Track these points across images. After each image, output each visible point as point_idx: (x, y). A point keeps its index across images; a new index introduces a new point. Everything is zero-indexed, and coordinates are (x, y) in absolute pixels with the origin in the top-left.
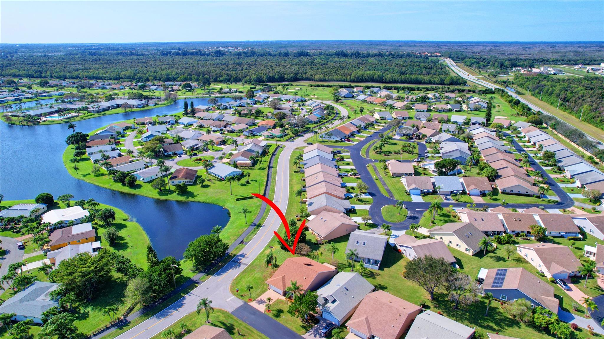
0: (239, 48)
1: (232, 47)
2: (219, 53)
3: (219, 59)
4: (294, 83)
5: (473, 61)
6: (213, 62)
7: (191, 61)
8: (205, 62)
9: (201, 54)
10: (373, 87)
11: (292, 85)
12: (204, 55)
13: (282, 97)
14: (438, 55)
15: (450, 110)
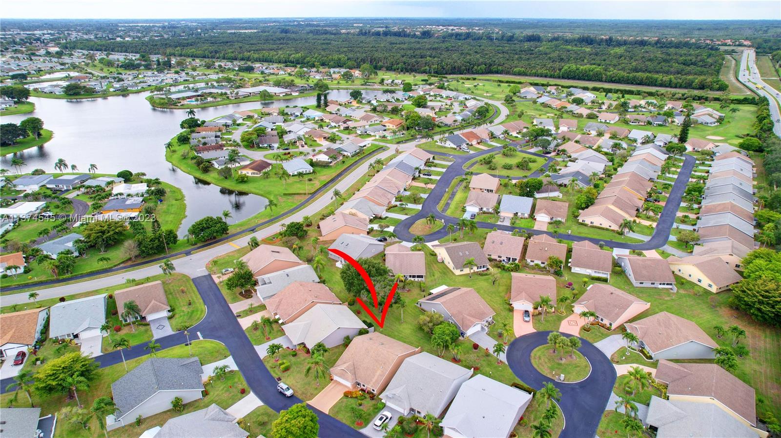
0: (463, 28)
1: (456, 26)
2: (426, 34)
3: (418, 42)
10: (576, 87)
12: (406, 36)
14: (746, 43)
15: (649, 123)
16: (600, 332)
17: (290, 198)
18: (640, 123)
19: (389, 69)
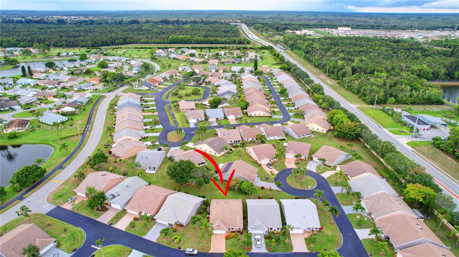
0: (81, 17)
1: (75, 16)
3: (61, 27)
4: (122, 46)
5: (260, 26)
6: (54, 30)
7: (33, 29)
8: (46, 30)
9: (45, 23)
10: (183, 48)
11: (121, 48)
12: (47, 23)
13: (111, 58)
14: (238, 21)
15: (234, 63)
16: (303, 163)
17: (68, 140)
18: (230, 63)
19: (56, 46)
